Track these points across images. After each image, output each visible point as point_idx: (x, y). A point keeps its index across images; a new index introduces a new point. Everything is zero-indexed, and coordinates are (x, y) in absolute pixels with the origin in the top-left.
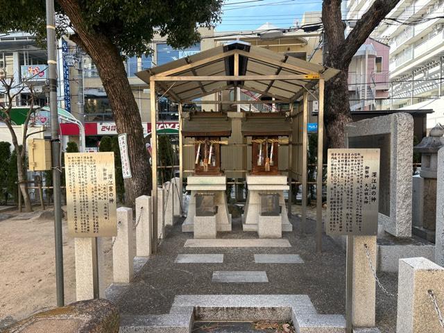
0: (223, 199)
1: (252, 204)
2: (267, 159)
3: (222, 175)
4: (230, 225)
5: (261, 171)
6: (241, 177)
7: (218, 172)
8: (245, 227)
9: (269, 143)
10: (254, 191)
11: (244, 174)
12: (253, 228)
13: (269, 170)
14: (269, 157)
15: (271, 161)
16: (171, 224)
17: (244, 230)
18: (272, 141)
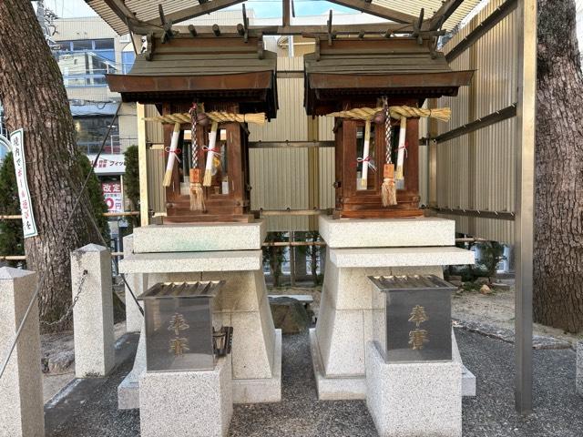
0: (253, 297)
1: (346, 311)
2: (389, 166)
3: (250, 222)
4: (278, 382)
5: (371, 207)
6: (305, 228)
7: (239, 210)
8: (326, 389)
9: (393, 120)
10: (351, 270)
11: (313, 221)
12: (353, 390)
13: (394, 201)
14: (394, 160)
15: (400, 176)
16: (101, 370)
17: (322, 397)
18: (403, 110)
